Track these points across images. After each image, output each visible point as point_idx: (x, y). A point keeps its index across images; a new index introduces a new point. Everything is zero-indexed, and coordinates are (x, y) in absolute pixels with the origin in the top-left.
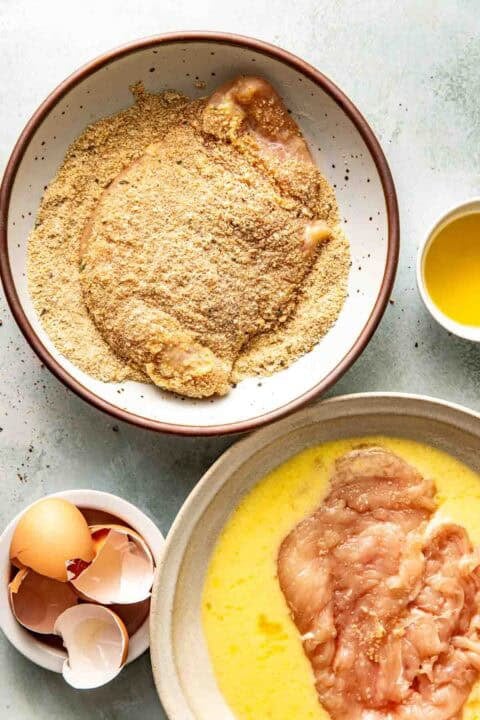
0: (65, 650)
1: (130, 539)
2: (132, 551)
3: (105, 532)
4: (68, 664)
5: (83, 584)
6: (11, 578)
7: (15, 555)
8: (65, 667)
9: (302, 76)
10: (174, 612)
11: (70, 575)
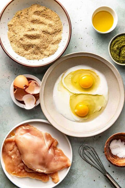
0: (25, 104)
1: (36, 83)
2: (36, 86)
3: (31, 82)
4: (25, 106)
5: (27, 90)
6: (14, 91)
7: (14, 85)
8: (25, 107)
9: (57, 4)
10: (44, 95)
11: (25, 88)
